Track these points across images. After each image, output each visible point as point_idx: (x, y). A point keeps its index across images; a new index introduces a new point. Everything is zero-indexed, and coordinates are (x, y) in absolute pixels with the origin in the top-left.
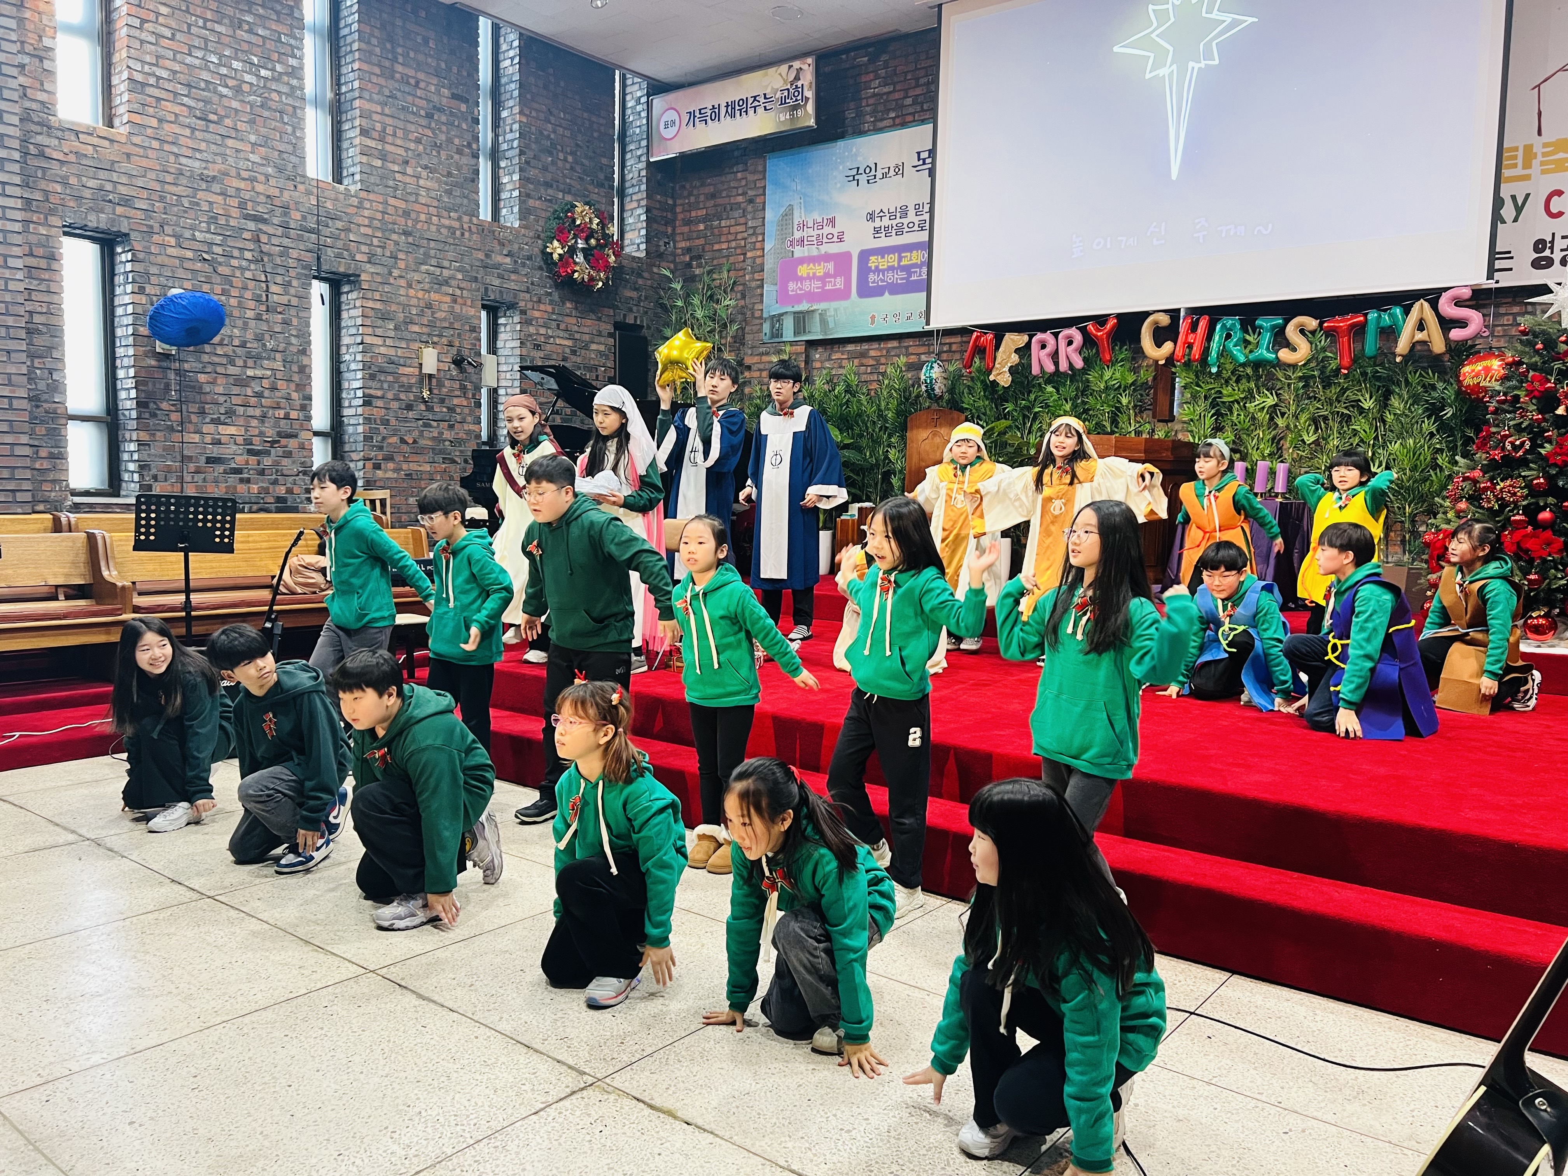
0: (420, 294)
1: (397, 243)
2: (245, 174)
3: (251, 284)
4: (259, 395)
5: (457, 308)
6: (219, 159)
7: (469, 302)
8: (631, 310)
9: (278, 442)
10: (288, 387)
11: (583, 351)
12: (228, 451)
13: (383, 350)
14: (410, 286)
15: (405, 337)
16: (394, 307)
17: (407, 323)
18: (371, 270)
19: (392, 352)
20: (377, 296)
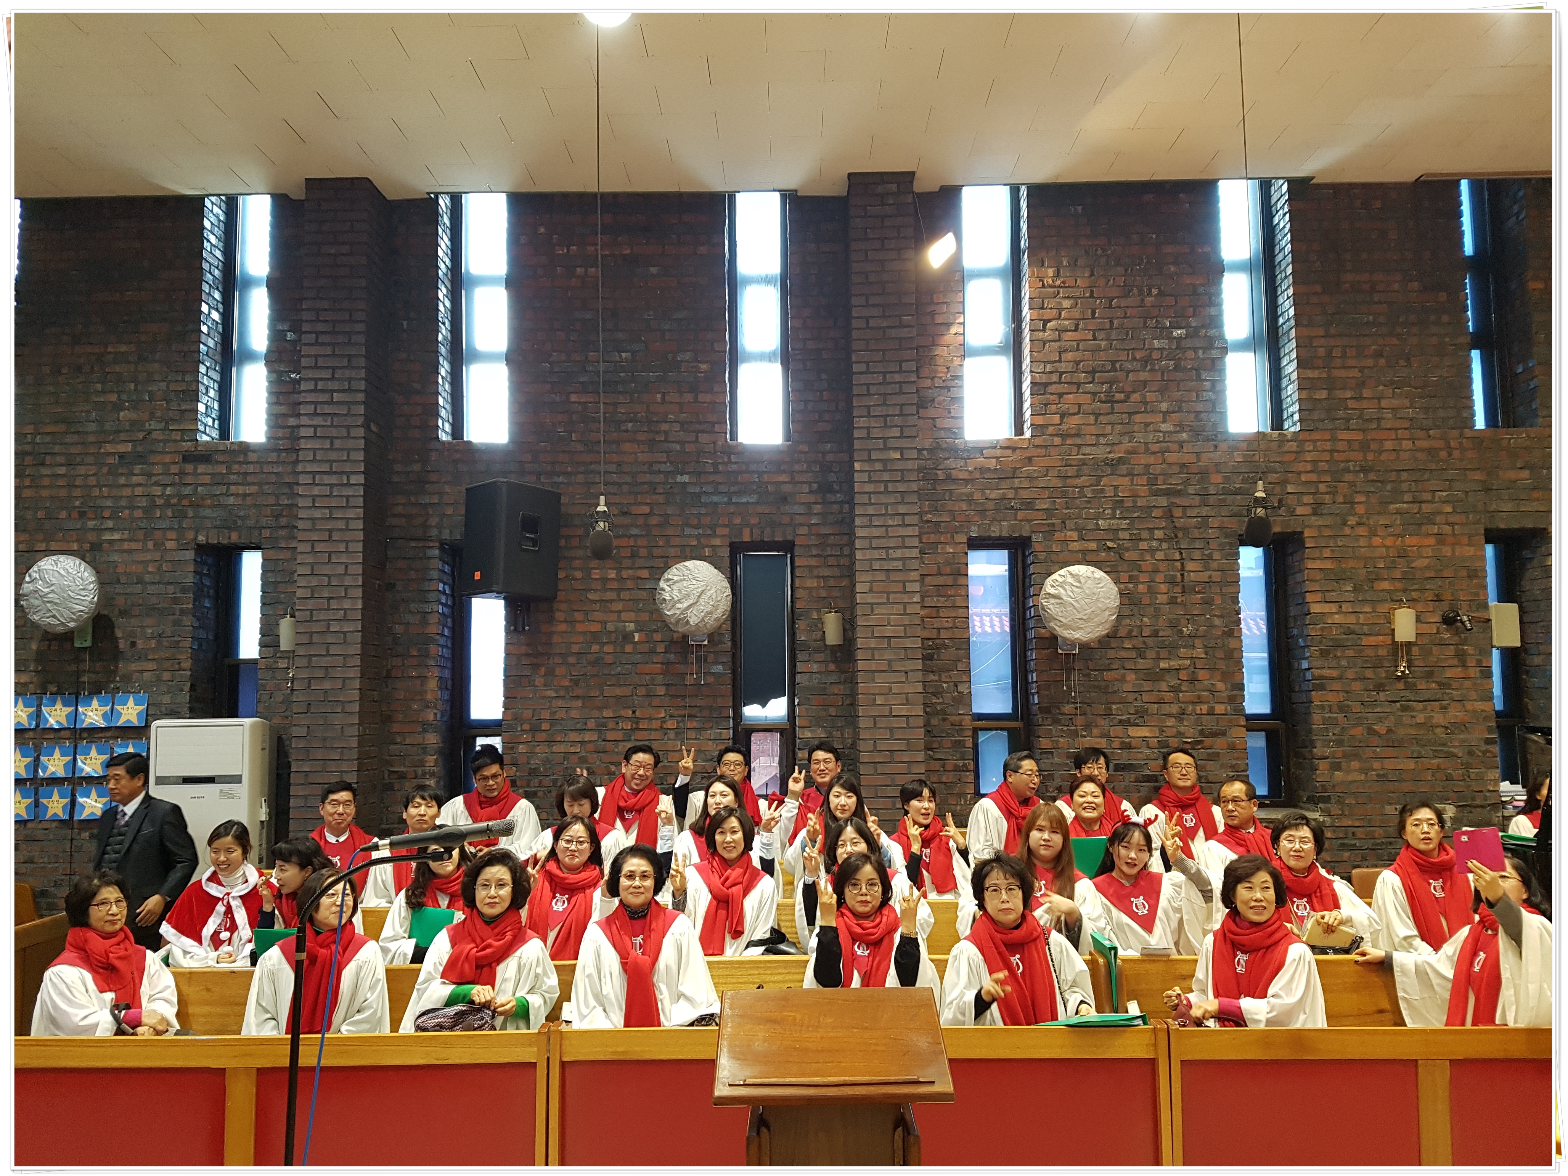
0: (1389, 542)
1: (1352, 484)
2: (1155, 448)
3: (1163, 566)
4: (1176, 690)
5: (1447, 551)
6: (1126, 439)
7: (1465, 539)
9: (1200, 742)
10: (1211, 677)
12: (1139, 755)
13: (1337, 618)
14: (1372, 535)
15: (1369, 599)
16: (1351, 564)
17: (1372, 581)
18: (1318, 523)
19: (1352, 619)
20: (1327, 553)
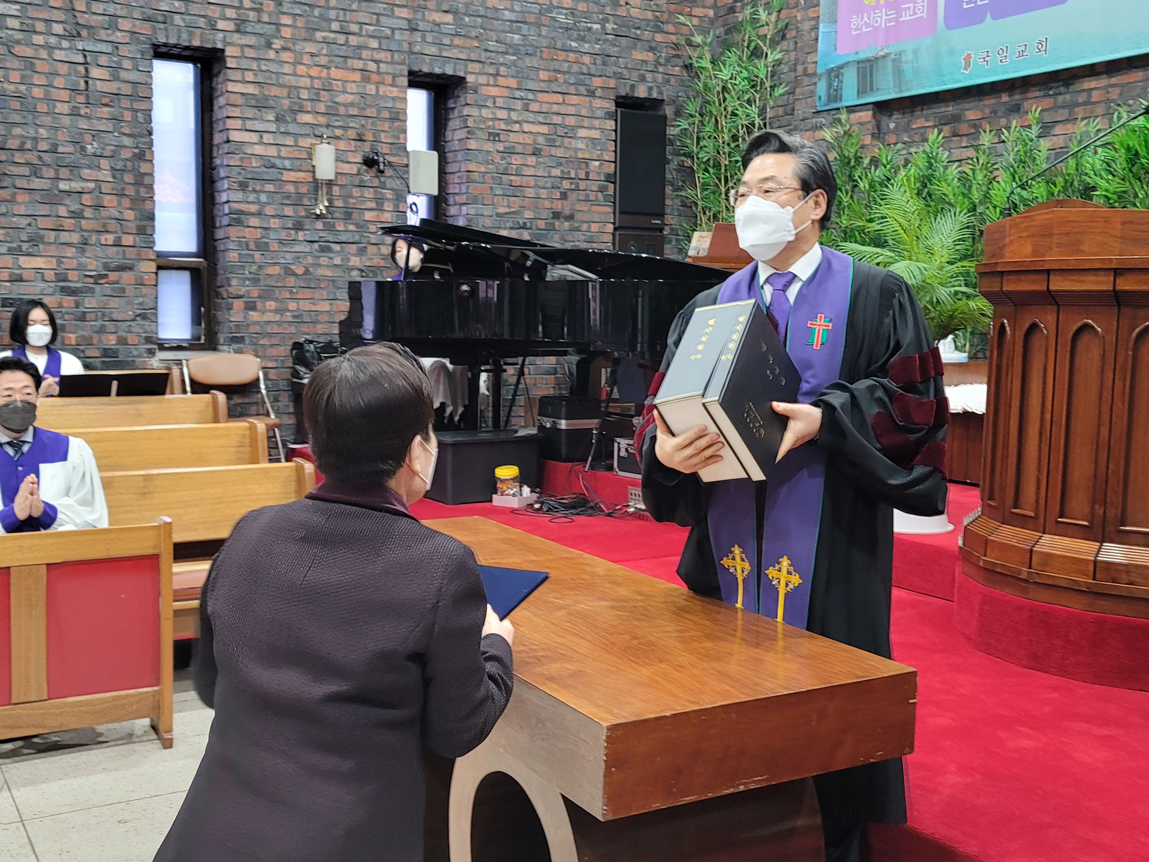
0: (314, 72)
1: (279, 4)
3: (63, 68)
4: (77, 215)
5: (371, 89)
7: (389, 79)
8: (643, 79)
9: (105, 276)
10: (120, 204)
11: (567, 140)
12: (32, 290)
13: (259, 150)
14: (297, 63)
15: (292, 131)
16: (275, 91)
17: (294, 112)
18: (240, 42)
19: (272, 151)
20: (249, 76)
